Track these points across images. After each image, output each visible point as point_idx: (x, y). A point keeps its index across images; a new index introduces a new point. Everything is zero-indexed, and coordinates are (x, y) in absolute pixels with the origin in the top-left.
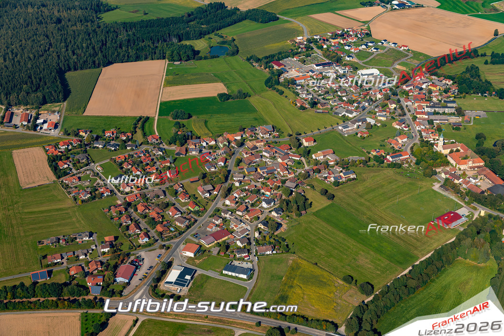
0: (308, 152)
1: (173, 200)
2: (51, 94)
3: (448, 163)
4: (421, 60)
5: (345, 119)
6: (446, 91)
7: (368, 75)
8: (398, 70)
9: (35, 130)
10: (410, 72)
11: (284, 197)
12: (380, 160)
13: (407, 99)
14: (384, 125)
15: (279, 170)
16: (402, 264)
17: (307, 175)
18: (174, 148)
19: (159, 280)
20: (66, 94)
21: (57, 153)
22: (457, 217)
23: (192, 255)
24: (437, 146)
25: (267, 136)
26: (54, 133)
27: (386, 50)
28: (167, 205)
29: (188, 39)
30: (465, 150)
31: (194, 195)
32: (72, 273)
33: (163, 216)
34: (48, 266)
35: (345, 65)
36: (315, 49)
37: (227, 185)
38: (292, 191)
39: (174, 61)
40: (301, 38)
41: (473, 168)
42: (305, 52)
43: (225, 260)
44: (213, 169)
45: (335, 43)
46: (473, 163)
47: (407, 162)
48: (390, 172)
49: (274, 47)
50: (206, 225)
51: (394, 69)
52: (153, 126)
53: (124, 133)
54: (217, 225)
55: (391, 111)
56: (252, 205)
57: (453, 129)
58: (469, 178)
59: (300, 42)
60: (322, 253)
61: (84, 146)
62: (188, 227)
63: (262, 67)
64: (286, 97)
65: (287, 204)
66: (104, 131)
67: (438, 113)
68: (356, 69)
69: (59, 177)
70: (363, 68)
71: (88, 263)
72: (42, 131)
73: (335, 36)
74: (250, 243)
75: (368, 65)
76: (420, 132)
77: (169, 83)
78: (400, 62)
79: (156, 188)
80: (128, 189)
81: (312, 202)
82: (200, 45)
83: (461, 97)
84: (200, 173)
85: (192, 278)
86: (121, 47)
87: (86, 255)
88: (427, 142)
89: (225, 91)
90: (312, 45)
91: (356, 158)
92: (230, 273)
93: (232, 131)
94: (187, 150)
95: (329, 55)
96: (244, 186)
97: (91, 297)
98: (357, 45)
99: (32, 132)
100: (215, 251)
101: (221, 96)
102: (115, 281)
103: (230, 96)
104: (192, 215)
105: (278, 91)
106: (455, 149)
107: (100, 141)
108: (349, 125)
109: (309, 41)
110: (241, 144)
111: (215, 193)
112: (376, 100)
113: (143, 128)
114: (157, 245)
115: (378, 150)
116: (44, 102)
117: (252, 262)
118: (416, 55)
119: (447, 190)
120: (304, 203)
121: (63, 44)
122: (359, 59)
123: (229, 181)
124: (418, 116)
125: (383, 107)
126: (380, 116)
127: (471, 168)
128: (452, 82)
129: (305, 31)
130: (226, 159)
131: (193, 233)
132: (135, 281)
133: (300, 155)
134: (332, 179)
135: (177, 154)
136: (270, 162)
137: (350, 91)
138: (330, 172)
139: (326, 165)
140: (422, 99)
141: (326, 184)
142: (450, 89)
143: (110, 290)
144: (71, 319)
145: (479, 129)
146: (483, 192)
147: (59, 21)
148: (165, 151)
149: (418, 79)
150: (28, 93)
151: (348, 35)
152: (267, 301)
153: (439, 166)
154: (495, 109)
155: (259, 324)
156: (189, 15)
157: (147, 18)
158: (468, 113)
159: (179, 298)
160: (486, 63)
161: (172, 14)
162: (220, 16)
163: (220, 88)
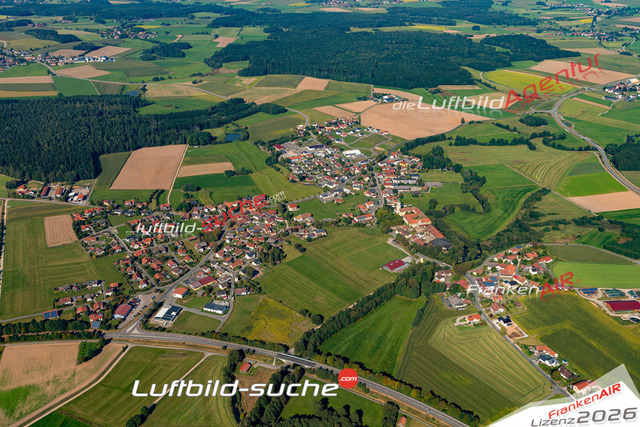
0: (291, 216)
1: (173, 254)
2: (84, 173)
3: (402, 223)
4: (398, 143)
5: (326, 189)
6: (413, 167)
7: (351, 155)
8: (376, 151)
9: (67, 201)
10: (387, 152)
11: (264, 251)
12: (349, 221)
13: (381, 173)
14: (357, 194)
15: (264, 230)
16: (349, 300)
17: (286, 234)
18: (180, 213)
19: (150, 316)
20: (97, 171)
21: (81, 219)
22: (403, 263)
23: (180, 296)
24: (396, 210)
25: (260, 203)
26: (83, 203)
27: (370, 135)
29: (209, 127)
30: (418, 212)
31: (191, 250)
32: (78, 312)
33: (162, 267)
34: (59, 307)
35: (334, 147)
37: (219, 243)
38: (271, 246)
39: (194, 145)
40: (302, 126)
41: (423, 226)
42: (302, 138)
43: (207, 300)
44: (210, 230)
45: (328, 130)
46: (422, 222)
47: (370, 222)
48: (355, 230)
49: (278, 133)
50: (197, 273)
51: (374, 150)
52: (166, 197)
53: (141, 203)
54: (205, 273)
55: (365, 183)
56: (237, 257)
57: (413, 196)
58: (417, 234)
59: (300, 129)
60: (288, 293)
61: (105, 214)
62: (181, 275)
63: (266, 149)
64: (281, 172)
65: (266, 256)
66: (124, 201)
67: (402, 184)
68: (342, 150)
69: (80, 238)
70: (348, 149)
71: (93, 304)
72: (73, 202)
73: (330, 124)
74: (230, 287)
75: (353, 147)
76: (385, 199)
77: (186, 163)
78: (379, 144)
79: (160, 246)
80: (136, 247)
81: (286, 254)
83: (424, 172)
85: (177, 314)
86: (150, 134)
87: (93, 298)
88: (390, 207)
89: (232, 169)
90: (310, 132)
91: (329, 220)
92: (209, 310)
93: (231, 200)
94: (191, 216)
95: (322, 139)
96: (233, 242)
97: (91, 330)
98: (346, 131)
99: (64, 203)
100: (200, 294)
101: (227, 172)
102: (113, 317)
103: (235, 172)
104: (186, 266)
106: (410, 212)
107: (120, 209)
108: (328, 194)
109: (307, 128)
110: (237, 210)
111: (209, 248)
112: (354, 175)
113: (158, 198)
114: (153, 289)
115: (348, 213)
116: (78, 179)
117: (229, 301)
118: (395, 138)
119: (398, 243)
120: (279, 255)
121: (100, 132)
122: (346, 142)
123: (222, 239)
124: (386, 186)
125: (359, 180)
126: (355, 186)
127: (420, 226)
128: (419, 159)
129: (306, 120)
131: (185, 279)
132: (131, 317)
133: (284, 218)
134: (307, 236)
135: (182, 219)
136: (258, 224)
137: (334, 167)
138: (306, 231)
139: (304, 225)
140: (392, 173)
141: (301, 240)
142: (416, 165)
143: (107, 324)
144: (72, 347)
145: (434, 196)
146: (426, 244)
147: (101, 113)
148: (172, 216)
149: (392, 157)
150: (64, 172)
151: (341, 123)
152: (235, 330)
153: (394, 225)
154: (450, 180)
155: (225, 347)
156: (213, 108)
157: (177, 111)
158: (428, 184)
159: (164, 329)
160: (451, 145)
161: (199, 108)
162: (238, 109)
163: (229, 166)
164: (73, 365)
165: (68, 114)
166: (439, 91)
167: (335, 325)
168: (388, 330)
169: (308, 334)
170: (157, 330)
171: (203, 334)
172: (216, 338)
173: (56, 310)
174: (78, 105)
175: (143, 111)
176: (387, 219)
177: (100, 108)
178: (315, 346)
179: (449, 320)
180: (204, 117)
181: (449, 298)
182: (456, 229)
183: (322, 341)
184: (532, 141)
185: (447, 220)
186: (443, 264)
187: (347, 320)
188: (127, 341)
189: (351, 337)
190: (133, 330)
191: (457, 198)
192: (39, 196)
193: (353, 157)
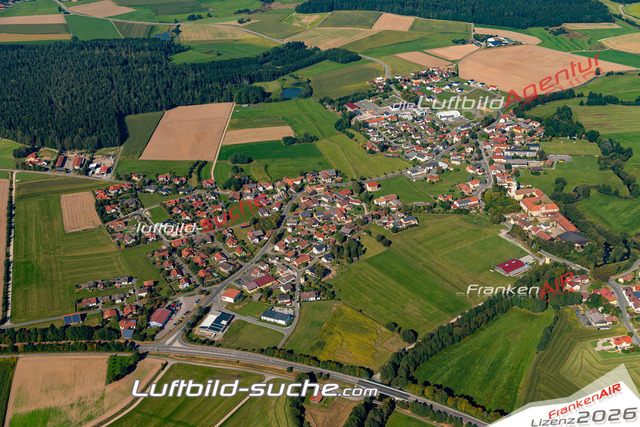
0: (370, 198)
1: (220, 245)
2: (107, 138)
3: (519, 209)
5: (415, 163)
6: (530, 134)
7: (448, 117)
8: (481, 112)
9: (87, 174)
11: (337, 243)
12: (447, 206)
13: (488, 142)
14: (457, 170)
15: (336, 215)
16: (452, 312)
17: (365, 221)
18: (229, 193)
19: (194, 325)
20: (123, 137)
21: (105, 197)
22: (521, 264)
23: (231, 300)
24: (510, 191)
25: (329, 181)
26: (106, 177)
27: (472, 90)
28: (214, 250)
29: (261, 80)
30: (541, 196)
31: (243, 241)
32: (106, 317)
33: (207, 262)
34: (82, 310)
37: (279, 231)
39: (242, 103)
40: (381, 78)
41: (547, 214)
42: (382, 94)
43: (266, 306)
44: (266, 215)
45: (416, 83)
46: (547, 209)
47: (476, 208)
48: (455, 218)
49: (350, 88)
50: (251, 270)
51: (478, 110)
52: (210, 171)
53: (178, 178)
54: (262, 271)
55: (467, 155)
56: (303, 251)
57: (532, 173)
58: (540, 224)
59: (379, 83)
60: (370, 300)
61: (135, 191)
62: (232, 273)
63: (335, 110)
64: (356, 140)
65: (338, 251)
66: (157, 176)
67: (518, 157)
68: (435, 111)
69: (105, 222)
70: (444, 110)
71: (123, 307)
72: (94, 175)
73: (418, 76)
74: (294, 289)
76: (495, 176)
77: (233, 126)
79: (204, 234)
81: (366, 249)
83: (546, 141)
84: (252, 218)
85: (228, 324)
86: (187, 89)
87: (122, 300)
88: (501, 187)
89: (292, 134)
90: (392, 86)
91: (421, 203)
92: (269, 319)
93: (292, 175)
94: (241, 195)
95: (408, 96)
96: (296, 231)
97: (122, 341)
98: (439, 85)
99: (84, 177)
100: (256, 298)
101: (287, 139)
102: (149, 325)
103: (296, 140)
104: (238, 260)
106: (529, 195)
107: (153, 186)
108: (418, 170)
109: (388, 81)
110: (300, 189)
111: (266, 238)
112: (453, 144)
113: (199, 172)
114: (197, 290)
115: (445, 195)
116: (100, 146)
117: (293, 308)
119: (514, 237)
120: (357, 249)
121: (125, 87)
122: (440, 100)
123: (282, 227)
124: (495, 160)
125: (459, 150)
126: (454, 160)
127: (544, 214)
128: (539, 124)
129: (387, 71)
130: (282, 205)
131: (238, 278)
132: (170, 325)
133: (361, 200)
134: (392, 225)
135: (231, 199)
136: (328, 207)
137: (425, 133)
138: (391, 217)
139: (388, 211)
140: (503, 142)
141: (384, 230)
142: (535, 132)
143: (142, 334)
144: (99, 362)
145: (561, 174)
146: (552, 239)
147: (126, 62)
148: (218, 196)
149: (502, 121)
150: (83, 137)
151: (433, 75)
152: (303, 347)
153: (506, 213)
154: (582, 152)
155: (291, 369)
156: (265, 56)
157: (219, 59)
158: (552, 157)
159: (212, 343)
160: (582, 104)
161: (247, 55)
162: (297, 56)
163: (287, 131)
164: (101, 385)
165: (86, 63)
166: (563, 31)
167: (434, 345)
168: (505, 353)
169: (399, 355)
170: (204, 342)
171: (262, 350)
172: (278, 356)
173: (79, 313)
174: (97, 51)
175: (178, 59)
176: (499, 205)
177: (124, 55)
178: (408, 373)
179: (588, 343)
180: (254, 66)
181: (587, 313)
182: (593, 220)
183: (417, 365)
185: (581, 206)
186: (577, 267)
187: (450, 339)
188: (166, 356)
189: (455, 361)
190: (174, 342)
191: (593, 176)
192: (53, 167)
193: (450, 120)
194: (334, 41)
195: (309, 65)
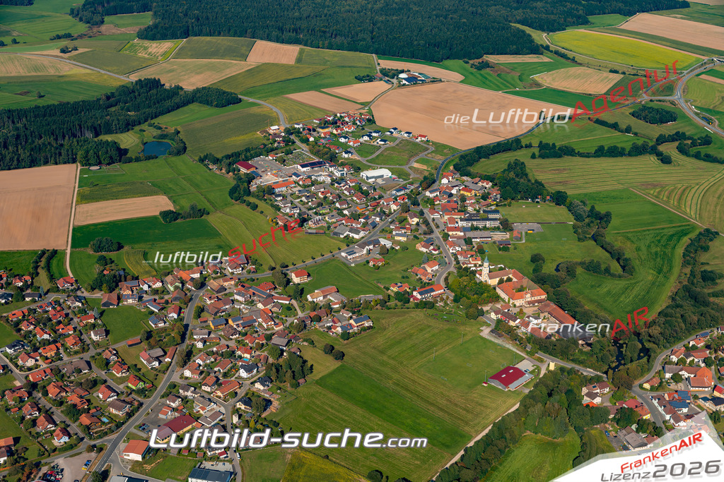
0: (300, 292)
1: (103, 374)
3: (497, 298)
4: (446, 155)
5: (349, 241)
6: (485, 197)
7: (376, 178)
8: (416, 170)
10: (433, 171)
11: (271, 360)
12: (404, 298)
13: (433, 210)
14: (405, 248)
15: (260, 320)
16: (450, 448)
17: (303, 326)
22: (519, 374)
23: (138, 458)
24: (480, 275)
25: (239, 271)
27: (397, 142)
28: (95, 383)
29: (109, 132)
30: (520, 279)
31: (136, 365)
33: (89, 401)
35: (343, 165)
36: (298, 143)
37: (184, 347)
38: (282, 351)
39: (90, 165)
40: (276, 127)
41: (532, 303)
43: (190, 462)
44: (161, 325)
45: (325, 133)
46: (532, 296)
47: (442, 299)
48: (420, 315)
49: (237, 141)
50: (158, 409)
51: (411, 168)
52: (64, 264)
53: (19, 276)
54: (174, 409)
55: (413, 228)
56: (225, 375)
57: (500, 249)
58: (528, 317)
59: (275, 134)
62: (129, 415)
63: (223, 171)
64: (262, 212)
65: (278, 371)
67: (477, 229)
68: (358, 170)
70: (368, 168)
73: (325, 124)
75: (374, 164)
76: (455, 255)
77: (84, 198)
78: (417, 158)
79: (75, 359)
80: (30, 363)
81: (312, 366)
82: (128, 140)
83: (505, 205)
84: (142, 331)
88: (467, 269)
89: (171, 207)
90: (292, 137)
91: (370, 296)
94: (119, 298)
95: (319, 151)
96: (210, 347)
98: (356, 136)
100: (174, 451)
101: (165, 214)
103: (179, 214)
104: (134, 395)
105: (249, 204)
106: (505, 278)
108: (355, 251)
109: (287, 131)
110: (201, 284)
111: (168, 360)
112: (391, 213)
113: (48, 267)
114: (82, 446)
115: (399, 284)
117: (231, 461)
118: (439, 148)
119: (500, 336)
120: (302, 367)
122: (361, 155)
123: (187, 341)
124: (450, 233)
125: (401, 222)
126: (397, 235)
127: (529, 303)
128: (490, 184)
129: (281, 117)
130: (181, 309)
131: (137, 423)
133: (289, 296)
134: (339, 329)
135: (105, 305)
136: (246, 309)
137: (352, 200)
138: (335, 319)
139: (329, 308)
140: (454, 209)
141: (330, 336)
142: (489, 193)
145: (535, 248)
146: (549, 337)
148: (85, 301)
149: (445, 181)
151: (343, 122)
153: (486, 302)
154: (551, 219)
156: (108, 98)
158: (518, 227)
160: (533, 157)
162: (155, 98)
166: (486, 65)
180: (97, 113)
181: (619, 434)
184: (661, 148)
185: (570, 290)
186: (589, 372)
191: (575, 250)
193: (380, 181)
194: (199, 77)
195: (173, 110)
